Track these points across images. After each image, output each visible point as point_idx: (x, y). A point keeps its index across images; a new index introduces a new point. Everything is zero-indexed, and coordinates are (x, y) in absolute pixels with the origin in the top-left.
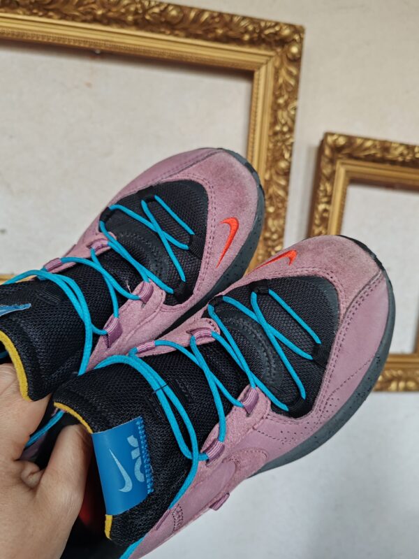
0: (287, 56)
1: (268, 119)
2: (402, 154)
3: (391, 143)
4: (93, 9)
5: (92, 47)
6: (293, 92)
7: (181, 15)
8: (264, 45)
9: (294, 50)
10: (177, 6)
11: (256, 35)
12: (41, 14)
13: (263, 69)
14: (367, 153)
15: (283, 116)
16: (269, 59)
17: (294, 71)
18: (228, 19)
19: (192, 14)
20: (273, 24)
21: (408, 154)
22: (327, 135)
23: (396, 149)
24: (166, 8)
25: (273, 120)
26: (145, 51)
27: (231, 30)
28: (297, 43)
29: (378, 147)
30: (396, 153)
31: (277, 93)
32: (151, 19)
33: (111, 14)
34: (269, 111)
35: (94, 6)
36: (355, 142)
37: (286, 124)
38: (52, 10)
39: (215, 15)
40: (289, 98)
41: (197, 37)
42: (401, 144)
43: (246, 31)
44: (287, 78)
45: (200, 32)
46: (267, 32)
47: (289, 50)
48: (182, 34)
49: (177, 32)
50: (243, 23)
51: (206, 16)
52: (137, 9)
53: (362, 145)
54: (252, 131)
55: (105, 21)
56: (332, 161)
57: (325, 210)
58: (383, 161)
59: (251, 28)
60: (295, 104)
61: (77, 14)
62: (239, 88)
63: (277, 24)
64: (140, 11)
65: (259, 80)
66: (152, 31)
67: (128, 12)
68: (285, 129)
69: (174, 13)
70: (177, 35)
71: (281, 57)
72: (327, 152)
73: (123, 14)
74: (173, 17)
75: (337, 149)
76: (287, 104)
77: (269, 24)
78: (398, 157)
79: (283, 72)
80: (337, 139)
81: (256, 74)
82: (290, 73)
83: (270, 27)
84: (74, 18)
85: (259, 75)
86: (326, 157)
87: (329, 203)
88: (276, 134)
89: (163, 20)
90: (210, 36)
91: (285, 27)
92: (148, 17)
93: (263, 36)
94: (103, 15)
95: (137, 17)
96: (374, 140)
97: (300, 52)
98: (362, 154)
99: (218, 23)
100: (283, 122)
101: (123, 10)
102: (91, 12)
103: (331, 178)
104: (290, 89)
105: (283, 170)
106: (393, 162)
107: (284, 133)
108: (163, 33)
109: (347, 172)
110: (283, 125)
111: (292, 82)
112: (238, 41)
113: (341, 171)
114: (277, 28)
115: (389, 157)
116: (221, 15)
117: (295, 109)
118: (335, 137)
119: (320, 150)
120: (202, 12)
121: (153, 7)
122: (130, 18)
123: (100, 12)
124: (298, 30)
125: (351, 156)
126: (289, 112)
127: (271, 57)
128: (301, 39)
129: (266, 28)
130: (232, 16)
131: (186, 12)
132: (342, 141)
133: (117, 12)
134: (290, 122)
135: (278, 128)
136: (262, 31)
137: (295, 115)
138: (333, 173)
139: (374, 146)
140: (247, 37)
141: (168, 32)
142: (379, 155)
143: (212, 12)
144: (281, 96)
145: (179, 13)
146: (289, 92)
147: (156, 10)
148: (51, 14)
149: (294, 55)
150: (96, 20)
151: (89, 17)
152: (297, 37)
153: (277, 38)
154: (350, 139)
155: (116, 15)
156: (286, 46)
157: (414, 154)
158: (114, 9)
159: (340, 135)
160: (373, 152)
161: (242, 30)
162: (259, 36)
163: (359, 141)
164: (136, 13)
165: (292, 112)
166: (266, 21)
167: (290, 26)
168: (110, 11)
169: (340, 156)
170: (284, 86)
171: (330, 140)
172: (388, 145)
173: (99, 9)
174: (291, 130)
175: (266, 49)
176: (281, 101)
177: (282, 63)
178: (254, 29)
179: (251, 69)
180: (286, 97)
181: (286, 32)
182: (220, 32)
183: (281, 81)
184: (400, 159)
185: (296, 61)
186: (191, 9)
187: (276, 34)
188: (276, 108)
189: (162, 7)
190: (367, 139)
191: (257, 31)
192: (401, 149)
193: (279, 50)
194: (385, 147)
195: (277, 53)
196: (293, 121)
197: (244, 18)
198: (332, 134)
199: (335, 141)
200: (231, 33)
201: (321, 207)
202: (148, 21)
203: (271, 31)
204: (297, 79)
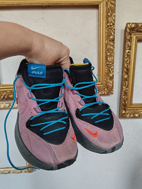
1: (105, 22)
13: (102, 3)
15: (110, 19)
22: (127, 24)
34: (105, 18)
36: (139, 25)
44: (111, 5)
54: (99, 26)
56: (130, 34)
60: (115, 14)
62: (94, 12)
68: (111, 24)
72: (128, 30)
75: (132, 29)
76: (111, 15)
79: (109, 3)
82: (112, 3)
86: (128, 32)
87: (130, 49)
88: (108, 26)
100: (110, 21)
103: (130, 40)
104: (112, 9)
105: (112, 39)
107: (111, 26)
109: (136, 37)
110: (111, 23)
111: (113, 6)
113: (134, 37)
117: (115, 16)
118: (131, 24)
119: (126, 30)
125: (137, 31)
126: (112, 18)
132: (133, 26)
134: (113, 21)
135: (109, 24)
137: (115, 18)
138: (131, 38)
144: (109, 12)
154: (136, 24)
159: (133, 24)
170: (110, 8)
171: (129, 26)
174: (114, 24)
176: (109, 14)
179: (97, 4)
180: (111, 12)
183: (109, 6)
188: (107, 17)
196: (115, 21)
198: (129, 24)
199: (131, 26)
201: (127, 51)
204: (115, 5)
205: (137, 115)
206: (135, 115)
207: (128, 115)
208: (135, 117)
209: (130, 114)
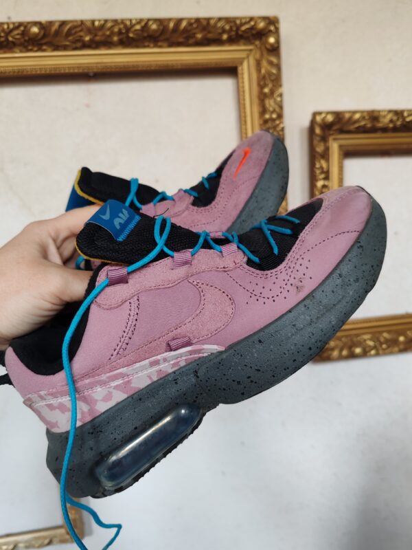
0: (266, 47)
1: (256, 110)
2: (391, 121)
3: (379, 111)
4: (81, 36)
5: (86, 71)
6: (277, 80)
7: (161, 28)
8: (242, 41)
9: (272, 40)
10: (156, 20)
11: (233, 33)
12: (35, 49)
13: (245, 64)
14: (357, 125)
15: (270, 104)
16: (248, 52)
17: (274, 60)
18: (205, 23)
19: (171, 25)
20: (248, 20)
21: (398, 120)
22: (315, 114)
23: (384, 117)
24: (146, 24)
25: (261, 110)
26: (134, 66)
27: (209, 32)
28: (274, 33)
29: (367, 118)
30: (385, 121)
31: (262, 83)
32: (135, 36)
33: (97, 38)
34: (256, 101)
35: (82, 34)
36: (344, 117)
37: (274, 111)
38: (45, 44)
39: (193, 21)
40: (273, 86)
41: (179, 44)
42: (390, 111)
43: (224, 31)
44: (269, 68)
45: (181, 40)
46: (243, 28)
47: (267, 42)
48: (165, 44)
49: (160, 44)
50: (220, 24)
51: (184, 24)
52: (120, 30)
53: (350, 118)
54: (243, 123)
55: (94, 46)
56: (324, 139)
57: (324, 186)
58: (374, 130)
59: (227, 27)
60: (280, 91)
61: (67, 43)
62: (224, 86)
63: (251, 19)
64: (124, 31)
65: (243, 74)
66: (137, 47)
67: (113, 33)
68: (274, 116)
69: (154, 27)
70: (160, 47)
71: (260, 48)
72: (318, 131)
73: (109, 36)
74: (154, 31)
75: (327, 127)
76: (272, 92)
77: (243, 21)
78: (388, 124)
79: (264, 63)
80: (325, 117)
81: (240, 69)
82: (271, 63)
83: (246, 23)
84: (65, 48)
85: (242, 69)
86: (317, 135)
87: (327, 178)
88: (266, 122)
89: (145, 34)
90: (191, 41)
91: (259, 21)
92: (131, 35)
93: (240, 33)
94: (91, 40)
95: (121, 37)
96: (362, 112)
97: (278, 41)
98: (352, 128)
99: (197, 28)
100: (271, 109)
101: (108, 33)
102: (80, 40)
103: (325, 155)
104: (273, 78)
106: (385, 130)
107: (273, 120)
108: (148, 47)
109: (341, 147)
110: (272, 112)
111: (274, 71)
112: (218, 41)
113: (334, 147)
114: (252, 23)
115: (380, 125)
116: (198, 20)
117: (281, 95)
118: (323, 115)
119: (311, 130)
120: (180, 21)
121: (135, 25)
122: (115, 39)
123: (87, 38)
124: (272, 22)
125: (342, 131)
126: (275, 100)
127: (251, 50)
128: (277, 29)
129: (242, 24)
130: (208, 20)
131: (166, 23)
132: (330, 118)
133: (104, 35)
134: (278, 109)
135: (267, 116)
136: (238, 28)
137: (281, 101)
138: (327, 149)
139: (363, 118)
140: (225, 37)
141: (152, 45)
142: (369, 125)
143: (189, 19)
144: (265, 85)
145: (159, 26)
146: (272, 81)
147: (138, 27)
148: (44, 47)
149: (272, 45)
150: (85, 46)
151: (79, 44)
152: (272, 28)
153: (254, 32)
154: (338, 115)
155: (103, 38)
156: (264, 38)
157: (404, 118)
158: (100, 33)
159: (328, 113)
160: (362, 123)
161: (220, 31)
162: (237, 34)
163: (347, 116)
164: (120, 33)
165: (279, 99)
166: (241, 19)
167: (264, 18)
168: (96, 35)
169: (331, 132)
170: (267, 76)
171: (318, 119)
172: (376, 114)
173: (86, 35)
174: (280, 116)
175: (245, 44)
176: (266, 90)
177: (262, 55)
178: (231, 27)
179: (234, 65)
180: (270, 85)
181: (261, 25)
182: (199, 36)
183: (263, 71)
184: (391, 125)
185: (275, 50)
186: (170, 20)
187: (252, 28)
188: (262, 98)
189: (143, 24)
190: (354, 112)
191: (234, 29)
192: (389, 116)
193: (257, 43)
194: (374, 116)
195: (256, 46)
196: (281, 107)
197: (220, 19)
198: (320, 113)
199: (323, 119)
200: (210, 36)
201: (320, 184)
202: (132, 38)
203: (247, 26)
204: (278, 67)
205: (358, 350)
206: (353, 349)
207: (335, 353)
208: (352, 356)
209: (341, 350)
